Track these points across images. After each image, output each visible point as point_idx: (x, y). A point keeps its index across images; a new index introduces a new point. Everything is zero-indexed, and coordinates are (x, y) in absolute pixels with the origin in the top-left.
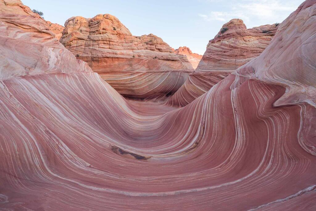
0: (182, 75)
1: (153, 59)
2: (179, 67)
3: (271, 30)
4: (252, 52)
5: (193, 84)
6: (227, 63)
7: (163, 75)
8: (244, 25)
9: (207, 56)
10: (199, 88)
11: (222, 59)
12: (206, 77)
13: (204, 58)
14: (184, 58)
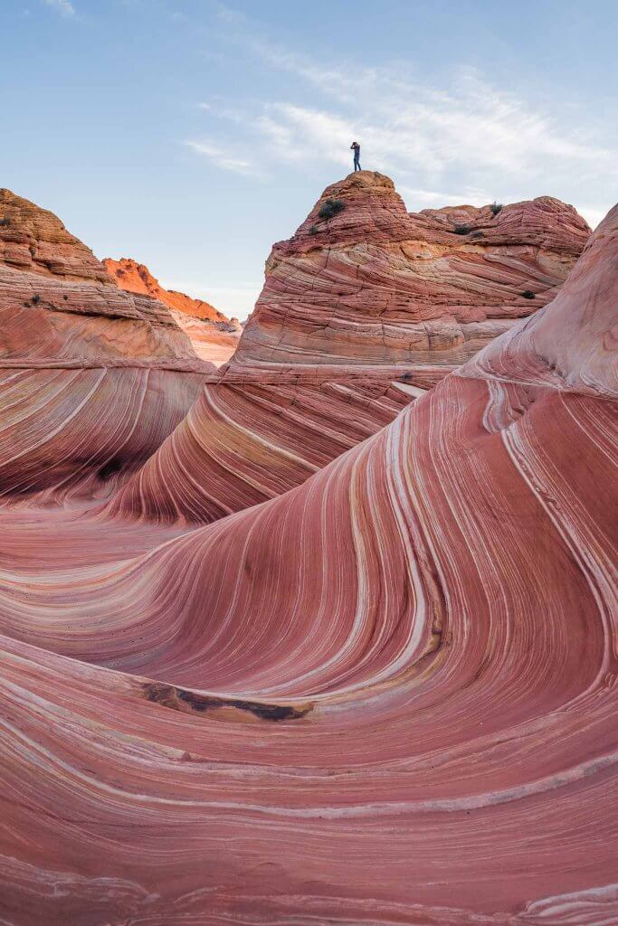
0: (156, 383)
1: (24, 308)
2: (140, 347)
3: (481, 227)
4: (434, 299)
5: (228, 419)
6: (353, 336)
7: (75, 381)
8: (398, 197)
9: (276, 306)
10: (255, 436)
11: (334, 319)
12: (281, 391)
13: (263, 316)
14: (156, 311)
